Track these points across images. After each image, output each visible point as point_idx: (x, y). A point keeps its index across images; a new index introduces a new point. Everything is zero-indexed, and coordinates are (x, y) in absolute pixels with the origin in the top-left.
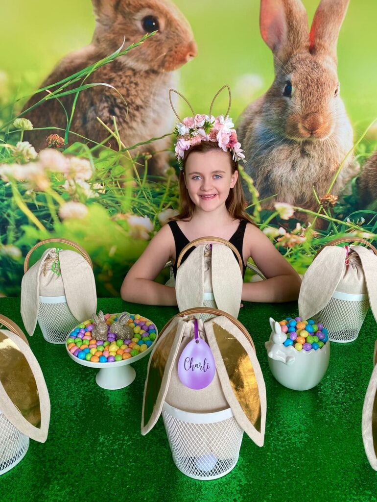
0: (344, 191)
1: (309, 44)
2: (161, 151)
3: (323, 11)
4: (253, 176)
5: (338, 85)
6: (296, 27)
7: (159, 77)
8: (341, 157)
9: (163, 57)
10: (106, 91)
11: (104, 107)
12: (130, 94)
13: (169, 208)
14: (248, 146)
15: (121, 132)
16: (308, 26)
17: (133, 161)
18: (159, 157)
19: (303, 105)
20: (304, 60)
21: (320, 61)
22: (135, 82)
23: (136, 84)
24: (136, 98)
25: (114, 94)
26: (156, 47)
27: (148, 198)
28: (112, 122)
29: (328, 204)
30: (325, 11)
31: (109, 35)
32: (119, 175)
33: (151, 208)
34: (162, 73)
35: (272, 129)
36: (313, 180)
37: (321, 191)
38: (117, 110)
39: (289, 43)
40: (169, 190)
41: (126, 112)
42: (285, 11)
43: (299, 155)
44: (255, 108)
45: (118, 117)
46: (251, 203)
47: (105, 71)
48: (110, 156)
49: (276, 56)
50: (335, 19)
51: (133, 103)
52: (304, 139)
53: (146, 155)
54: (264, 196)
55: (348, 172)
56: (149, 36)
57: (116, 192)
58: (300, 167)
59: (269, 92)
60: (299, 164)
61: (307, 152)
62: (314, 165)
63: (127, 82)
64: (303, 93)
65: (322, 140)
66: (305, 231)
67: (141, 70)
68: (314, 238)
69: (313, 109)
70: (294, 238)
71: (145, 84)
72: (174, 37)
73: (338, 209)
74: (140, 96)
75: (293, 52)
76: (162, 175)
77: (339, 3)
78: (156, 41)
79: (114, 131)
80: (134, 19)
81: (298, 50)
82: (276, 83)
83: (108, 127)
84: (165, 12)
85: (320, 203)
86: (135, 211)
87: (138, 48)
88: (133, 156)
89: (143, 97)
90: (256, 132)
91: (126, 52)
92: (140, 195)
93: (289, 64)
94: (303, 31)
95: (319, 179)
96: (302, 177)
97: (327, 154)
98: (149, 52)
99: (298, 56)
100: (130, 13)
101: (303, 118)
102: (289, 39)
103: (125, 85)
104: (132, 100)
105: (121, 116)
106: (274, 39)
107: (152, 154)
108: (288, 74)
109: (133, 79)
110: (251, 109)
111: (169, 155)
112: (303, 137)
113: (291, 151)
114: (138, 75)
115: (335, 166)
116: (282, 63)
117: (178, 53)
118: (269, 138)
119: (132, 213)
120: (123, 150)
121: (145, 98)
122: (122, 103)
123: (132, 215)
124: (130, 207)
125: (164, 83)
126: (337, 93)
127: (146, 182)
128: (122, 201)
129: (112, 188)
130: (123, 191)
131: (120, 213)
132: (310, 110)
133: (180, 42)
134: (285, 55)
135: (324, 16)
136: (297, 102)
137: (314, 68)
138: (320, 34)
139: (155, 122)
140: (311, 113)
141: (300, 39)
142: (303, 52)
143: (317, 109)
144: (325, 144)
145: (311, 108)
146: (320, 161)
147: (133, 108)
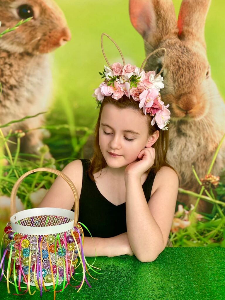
1: (177, 31)
2: (34, 129)
3: (189, 2)
5: (208, 68)
6: (164, 15)
7: (33, 59)
8: (218, 136)
9: (37, 41)
12: (4, 74)
13: (41, 188)
16: (175, 15)
17: (4, 139)
18: (32, 135)
19: (175, 86)
20: (174, 45)
21: (189, 46)
22: (9, 63)
23: (11, 65)
24: (10, 78)
26: (30, 32)
29: (210, 185)
33: (23, 189)
34: (36, 56)
36: (192, 159)
37: (201, 171)
39: (158, 30)
43: (175, 134)
49: (147, 41)
50: (200, 9)
51: (7, 82)
52: (179, 119)
53: (18, 133)
56: (24, 21)
58: (177, 147)
60: (175, 143)
61: (183, 131)
62: (192, 144)
64: (175, 75)
65: (198, 119)
66: (188, 215)
68: (198, 222)
69: (186, 90)
70: (177, 222)
71: (19, 65)
72: (48, 23)
73: (221, 191)
74: (14, 76)
75: (163, 38)
78: (30, 27)
80: (11, 8)
81: (167, 36)
82: (147, 66)
85: (201, 183)
86: (4, 191)
87: (14, 33)
88: (6, 134)
89: (17, 78)
92: (11, 174)
94: (171, 20)
95: (198, 159)
96: (180, 157)
98: (24, 36)
99: (167, 41)
100: (6, 2)
101: (176, 98)
102: (158, 27)
104: (5, 80)
106: (143, 26)
107: (26, 132)
108: (158, 57)
109: (7, 60)
111: (42, 133)
112: (178, 117)
114: (12, 57)
115: (213, 146)
116: (152, 48)
117: (52, 37)
119: (2, 193)
121: (19, 78)
123: (2, 195)
125: (38, 64)
126: (209, 75)
127: (18, 160)
132: (183, 91)
133: (54, 28)
134: (155, 40)
135: (189, 7)
136: (170, 83)
137: (184, 52)
138: (187, 22)
139: (29, 101)
140: (184, 94)
141: (169, 26)
142: (173, 37)
143: (190, 90)
144: (201, 124)
145: (184, 88)
146: (198, 140)
147: (7, 87)
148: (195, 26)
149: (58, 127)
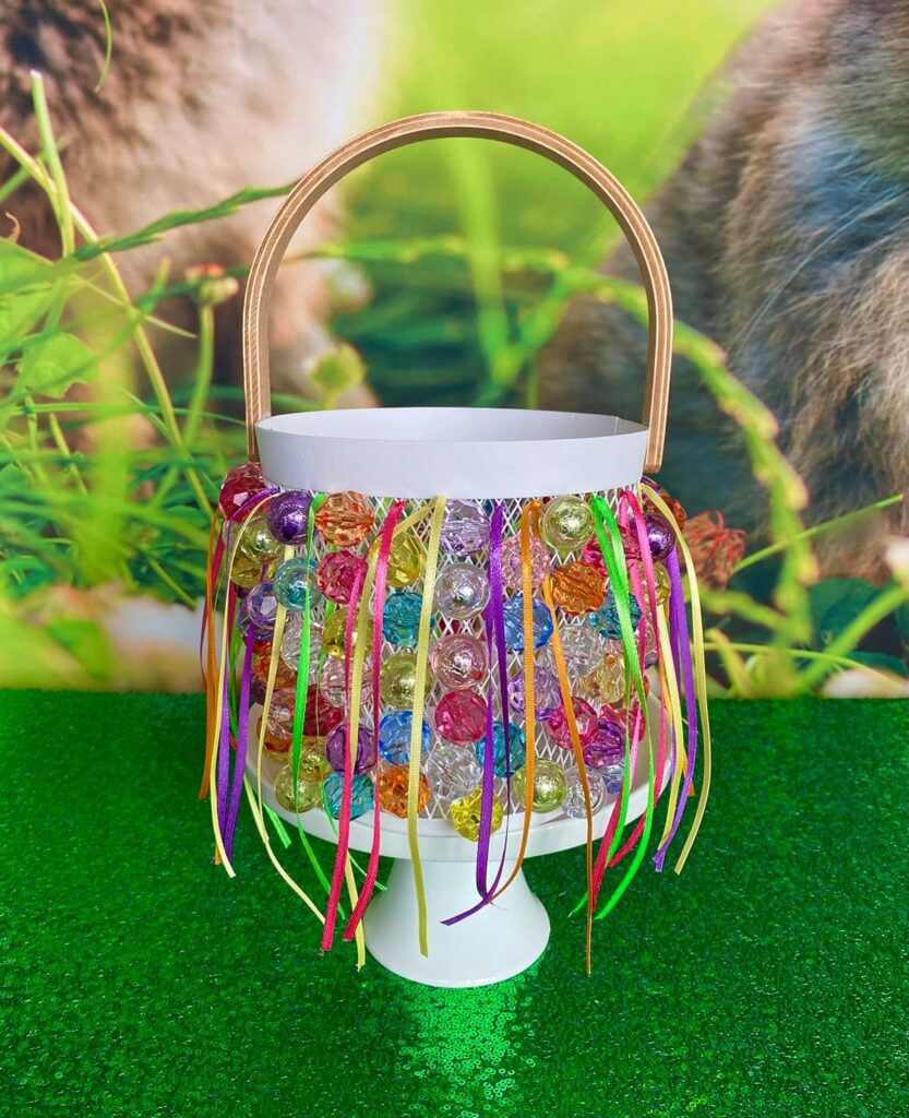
4: (777, 398)
14: (752, 238)
15: (72, 155)
17: (133, 313)
28: (25, 105)
32: (58, 382)
35: (877, 153)
38: (51, 41)
41: (103, 48)
44: (793, 38)
45: (57, 76)
46: (765, 542)
53: (205, 278)
54: (833, 505)
57: (42, 475)
79: (34, 150)
86: (143, 575)
88: (138, 284)
90: (797, 167)
92: (172, 491)
105: (73, 71)
107: (239, 277)
110: (769, 42)
111: (329, 283)
118: (860, 202)
119: (132, 584)
120: (86, 253)
122: (80, 1)
123: (131, 594)
124: (121, 555)
127: (205, 422)
128: (74, 521)
129: (26, 451)
130: (82, 467)
131: (68, 585)
139: (257, 105)
147: (138, 28)
149: (407, 252)
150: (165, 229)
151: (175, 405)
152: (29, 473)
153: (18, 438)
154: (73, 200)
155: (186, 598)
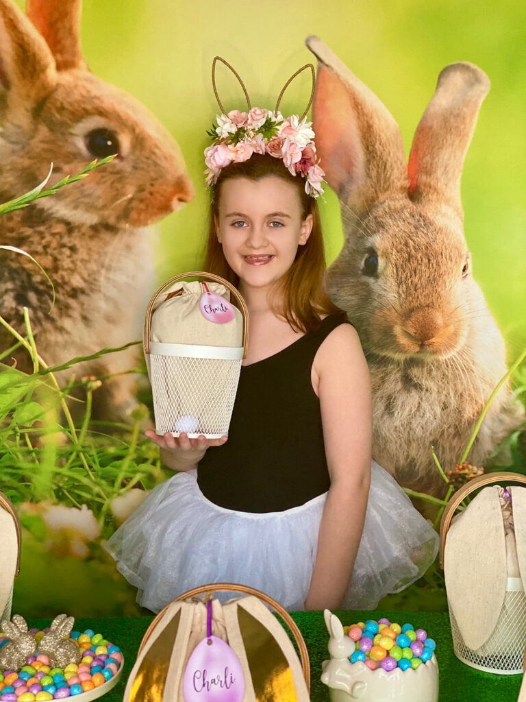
0: (496, 457)
1: (407, 183)
2: (120, 374)
3: (431, 128)
5: (467, 258)
6: (382, 153)
7: (118, 236)
8: (484, 390)
9: (126, 202)
10: (12, 260)
11: (7, 291)
12: (60, 266)
13: (134, 487)
15: (38, 337)
16: (403, 152)
17: (61, 394)
18: (116, 385)
19: (401, 292)
20: (400, 211)
21: (429, 215)
22: (70, 245)
23: (73, 249)
24: (72, 275)
25: (28, 266)
26: (112, 183)
27: (90, 467)
28: (21, 319)
30: (435, 127)
31: (20, 161)
32: (29, 421)
33: (97, 489)
34: (125, 231)
36: (431, 434)
37: (448, 456)
38: (32, 297)
39: (368, 181)
40: (136, 450)
42: (359, 128)
43: (399, 386)
45: (34, 309)
47: (11, 224)
48: (15, 384)
49: (346, 203)
50: (454, 141)
51: (65, 283)
52: (408, 356)
53: (89, 381)
55: (501, 421)
56: (99, 163)
57: (21, 457)
58: (403, 409)
59: (333, 268)
60: (399, 403)
61: (415, 379)
62: (431, 405)
63: (54, 244)
64: (400, 269)
65: (443, 357)
67: (82, 225)
69: (422, 300)
71: (90, 249)
72: (148, 166)
74: (79, 271)
75: (378, 197)
76: (122, 421)
77: (458, 115)
78: (112, 173)
79: (24, 335)
80: (72, 134)
81: (386, 194)
82: (347, 252)
83: (13, 327)
84: (130, 123)
85: (447, 480)
86: (60, 496)
87: (79, 185)
88: (64, 384)
89: (85, 274)
91: (54, 192)
92: (73, 461)
93: (371, 217)
94: (395, 162)
95: (442, 433)
96: (408, 429)
97: (455, 385)
98: (99, 192)
99: (387, 204)
100: (63, 124)
101: (402, 316)
102: (368, 175)
103: (49, 251)
104: (63, 278)
105: (40, 307)
106: (339, 174)
108: (369, 235)
109: (66, 240)
111: (137, 382)
112: (405, 352)
113: (383, 378)
114: (76, 234)
115: (474, 408)
116: (356, 216)
117: (155, 195)
119: (55, 500)
120: (43, 372)
121: (89, 275)
122: (43, 283)
123: (55, 504)
124: (52, 488)
125: (128, 248)
126: (467, 272)
127: (88, 434)
128: (33, 475)
129: (14, 448)
130: (37, 453)
131: (29, 501)
132: (417, 302)
133: (160, 175)
134: (363, 201)
135: (432, 136)
136: (390, 287)
137: (419, 226)
138: (426, 167)
139: (110, 320)
140: (418, 308)
141: (391, 175)
142: (397, 197)
143: (430, 300)
144: (450, 366)
145: (418, 297)
146: (443, 398)
147: (65, 292)
148: (442, 175)
150: (74, 363)
151: (75, 428)
152: (15, 457)
153: (11, 443)
154: (38, 353)
155: (78, 505)
